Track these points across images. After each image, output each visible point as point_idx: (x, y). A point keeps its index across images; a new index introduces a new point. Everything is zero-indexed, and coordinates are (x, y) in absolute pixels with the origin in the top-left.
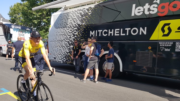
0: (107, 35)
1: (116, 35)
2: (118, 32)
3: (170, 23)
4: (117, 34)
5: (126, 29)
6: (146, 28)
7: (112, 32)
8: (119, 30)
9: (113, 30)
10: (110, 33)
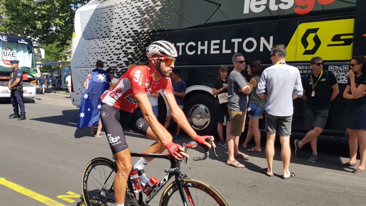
0: (194, 52)
1: (212, 52)
2: (217, 47)
3: (318, 29)
4: (215, 50)
5: (233, 40)
6: (271, 38)
7: (205, 47)
8: (218, 41)
9: (206, 42)
10: (200, 48)
